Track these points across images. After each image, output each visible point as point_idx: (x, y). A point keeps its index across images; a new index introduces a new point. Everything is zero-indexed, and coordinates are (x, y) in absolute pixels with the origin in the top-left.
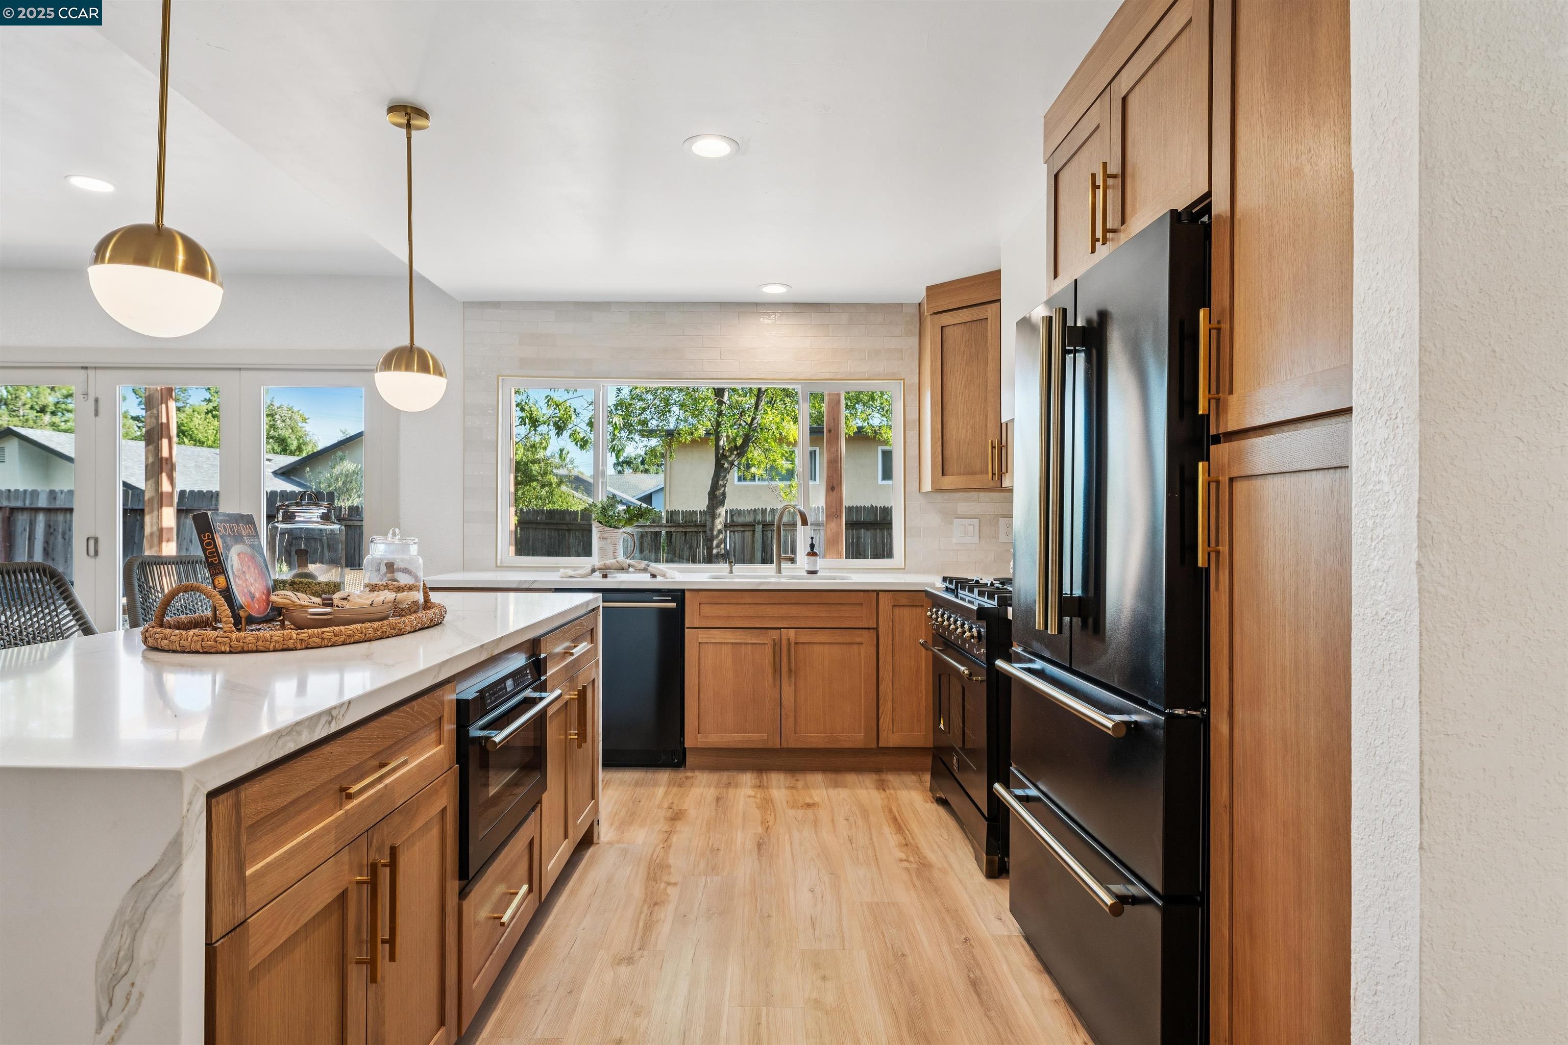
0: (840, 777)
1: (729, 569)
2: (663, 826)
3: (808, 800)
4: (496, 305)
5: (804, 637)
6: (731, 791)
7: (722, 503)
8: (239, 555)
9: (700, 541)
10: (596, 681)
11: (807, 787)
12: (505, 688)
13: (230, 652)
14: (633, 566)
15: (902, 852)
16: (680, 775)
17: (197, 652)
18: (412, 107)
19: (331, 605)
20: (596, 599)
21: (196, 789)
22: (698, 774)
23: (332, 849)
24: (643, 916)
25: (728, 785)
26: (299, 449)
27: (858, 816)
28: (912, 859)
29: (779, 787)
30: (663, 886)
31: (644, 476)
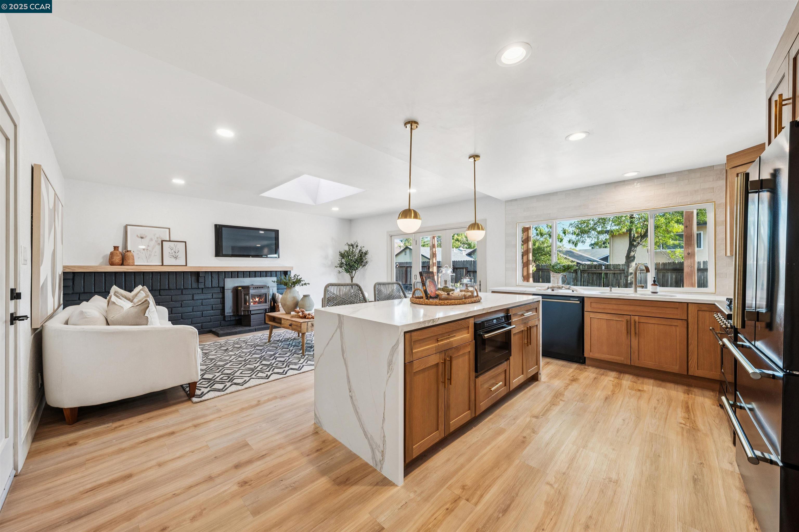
0: (663, 384)
1: (610, 290)
2: (567, 382)
3: (640, 388)
4: (516, 200)
5: (643, 320)
6: (603, 377)
7: (633, 260)
8: (429, 281)
9: (622, 277)
10: (538, 326)
11: (643, 383)
12: (493, 322)
13: (425, 305)
14: (564, 287)
15: (684, 420)
16: (583, 367)
17: (419, 304)
18: (475, 156)
19: (449, 295)
20: (540, 298)
21: (402, 331)
22: (590, 368)
23: (434, 352)
24: (547, 407)
25: (603, 374)
26: (474, 247)
27: (666, 401)
28: (688, 425)
29: (627, 380)
30: (559, 400)
31: (604, 249)
